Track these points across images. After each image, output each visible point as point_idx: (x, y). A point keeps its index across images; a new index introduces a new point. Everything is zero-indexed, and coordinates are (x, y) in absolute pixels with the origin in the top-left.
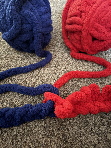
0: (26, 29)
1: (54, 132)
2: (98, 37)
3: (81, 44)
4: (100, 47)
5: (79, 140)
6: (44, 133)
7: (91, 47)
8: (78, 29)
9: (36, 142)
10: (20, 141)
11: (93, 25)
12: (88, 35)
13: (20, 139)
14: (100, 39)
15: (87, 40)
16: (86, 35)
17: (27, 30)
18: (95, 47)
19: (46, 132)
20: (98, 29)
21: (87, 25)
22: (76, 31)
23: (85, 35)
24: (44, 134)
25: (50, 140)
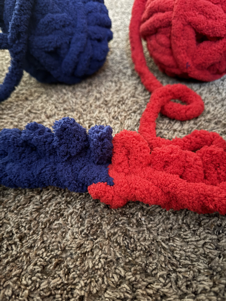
0: (52, 23)
1: (104, 227)
2: (207, 28)
3: (172, 54)
4: (214, 55)
5: (166, 247)
6: (79, 228)
7: (195, 56)
8: (163, 20)
9: (55, 247)
10: (18, 243)
11: (195, 3)
12: (186, 27)
13: (17, 240)
14: (212, 33)
15: (184, 39)
16: (182, 27)
17: (54, 25)
18: (204, 56)
19: (84, 226)
20: (207, 9)
21: (181, 5)
22: (160, 27)
23: (180, 28)
24: (77, 230)
25: (90, 246)
